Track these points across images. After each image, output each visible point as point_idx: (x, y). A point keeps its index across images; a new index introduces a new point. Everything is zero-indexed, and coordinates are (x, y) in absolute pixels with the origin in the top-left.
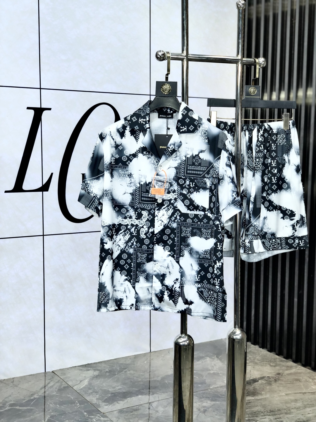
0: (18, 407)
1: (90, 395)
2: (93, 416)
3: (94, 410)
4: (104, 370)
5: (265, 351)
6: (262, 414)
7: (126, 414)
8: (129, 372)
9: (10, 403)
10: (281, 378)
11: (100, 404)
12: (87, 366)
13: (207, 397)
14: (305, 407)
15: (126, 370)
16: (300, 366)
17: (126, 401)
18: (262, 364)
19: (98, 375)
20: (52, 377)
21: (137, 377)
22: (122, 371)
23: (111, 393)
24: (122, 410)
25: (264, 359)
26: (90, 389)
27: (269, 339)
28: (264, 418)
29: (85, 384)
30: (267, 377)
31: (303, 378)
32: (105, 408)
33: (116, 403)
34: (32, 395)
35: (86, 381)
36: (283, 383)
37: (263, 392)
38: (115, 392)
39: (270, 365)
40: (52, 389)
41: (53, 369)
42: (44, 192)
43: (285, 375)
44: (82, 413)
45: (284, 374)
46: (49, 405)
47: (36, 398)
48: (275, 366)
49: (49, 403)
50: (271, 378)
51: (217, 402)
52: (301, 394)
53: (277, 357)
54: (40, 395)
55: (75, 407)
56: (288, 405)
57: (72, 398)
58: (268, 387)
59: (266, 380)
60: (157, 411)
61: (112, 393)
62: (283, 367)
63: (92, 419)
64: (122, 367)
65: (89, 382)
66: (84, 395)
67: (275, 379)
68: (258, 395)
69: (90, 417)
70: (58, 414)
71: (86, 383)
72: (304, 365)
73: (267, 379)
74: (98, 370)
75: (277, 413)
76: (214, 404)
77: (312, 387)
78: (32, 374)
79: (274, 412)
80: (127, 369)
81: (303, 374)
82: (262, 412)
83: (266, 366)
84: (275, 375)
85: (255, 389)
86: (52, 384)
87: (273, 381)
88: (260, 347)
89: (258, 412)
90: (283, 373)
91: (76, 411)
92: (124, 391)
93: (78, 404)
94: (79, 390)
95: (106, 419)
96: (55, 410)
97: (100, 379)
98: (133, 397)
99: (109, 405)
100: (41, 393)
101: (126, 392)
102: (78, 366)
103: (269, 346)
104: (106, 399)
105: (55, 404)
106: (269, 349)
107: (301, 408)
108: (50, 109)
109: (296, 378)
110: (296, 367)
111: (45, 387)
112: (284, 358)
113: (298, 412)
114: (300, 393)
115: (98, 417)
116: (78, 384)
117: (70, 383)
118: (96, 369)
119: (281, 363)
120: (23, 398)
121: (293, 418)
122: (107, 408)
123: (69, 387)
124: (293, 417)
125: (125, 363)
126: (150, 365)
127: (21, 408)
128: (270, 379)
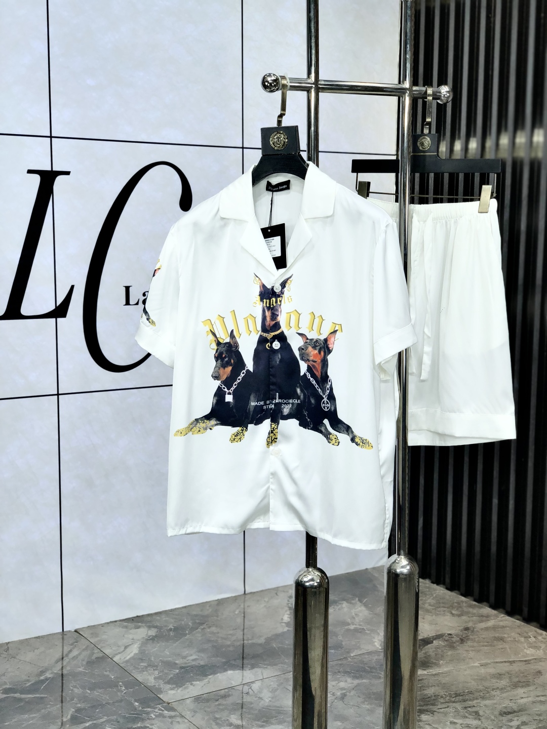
0: (17, 695)
1: (144, 671)
2: (149, 708)
3: (151, 698)
4: (165, 626)
5: (442, 589)
6: (442, 700)
7: (208, 704)
8: (208, 630)
9: (5, 687)
10: (471, 637)
11: (162, 686)
12: (137, 621)
13: (346, 672)
14: (515, 686)
15: (204, 626)
16: (503, 615)
17: (207, 680)
18: (437, 612)
19: (156, 636)
20: (75, 641)
21: (222, 638)
22: (197, 629)
23: (179, 666)
24: (200, 698)
25: (440, 604)
26: (142, 660)
27: (448, 569)
28: (445, 708)
29: (134, 652)
30: (446, 635)
31: (509, 635)
32: (170, 694)
33: (189, 685)
34: (42, 672)
35: (136, 646)
36: (475, 644)
37: (442, 662)
38: (186, 665)
39: (452, 613)
40: (75, 662)
41: (77, 627)
42: (58, 319)
43: (478, 631)
44: (132, 704)
45: (475, 630)
46: (72, 690)
47: (50, 678)
48: (459, 616)
49: (72, 686)
50: (455, 636)
51: (365, 681)
52: (508, 664)
53: (463, 598)
54: (55, 672)
55: (119, 693)
56: (487, 684)
57: (113, 677)
58: (450, 653)
60: (261, 698)
61: (182, 668)
62: (474, 617)
63: (148, 713)
64: (197, 621)
65: (140, 648)
66: (134, 671)
67: (460, 639)
68: (432, 667)
69: (145, 709)
70: (89, 705)
71: (134, 650)
72: (510, 614)
73: (447, 638)
74: (156, 627)
75: (467, 697)
76: (358, 685)
77: (525, 650)
78: (40, 635)
79: (462, 695)
80: (206, 624)
81: (508, 628)
82: (442, 697)
83: (444, 615)
84: (461, 631)
85: (427, 656)
86: (75, 653)
87: (457, 641)
88: (433, 582)
89: (435, 696)
90: (474, 628)
91: (121, 701)
92: (202, 663)
93: (123, 688)
94: (124, 662)
95: (172, 713)
96: (84, 699)
97: (158, 643)
98: (218, 674)
99: (176, 689)
100: (57, 669)
101: (206, 665)
102: (121, 621)
103: (448, 580)
104: (171, 678)
105: (83, 687)
106: (449, 587)
107: (509, 689)
108: (68, 173)
109: (497, 635)
110: (497, 616)
111: (63, 658)
112: (475, 600)
113: (504, 695)
114: (505, 662)
115: (159, 710)
116: (122, 652)
117: (108, 651)
118: (151, 624)
119: (471, 610)
120: (24, 677)
121: (495, 706)
122: (174, 694)
123: (105, 658)
124: (496, 704)
125: (200, 613)
126: (244, 616)
127: (23, 696)
128: (453, 637)
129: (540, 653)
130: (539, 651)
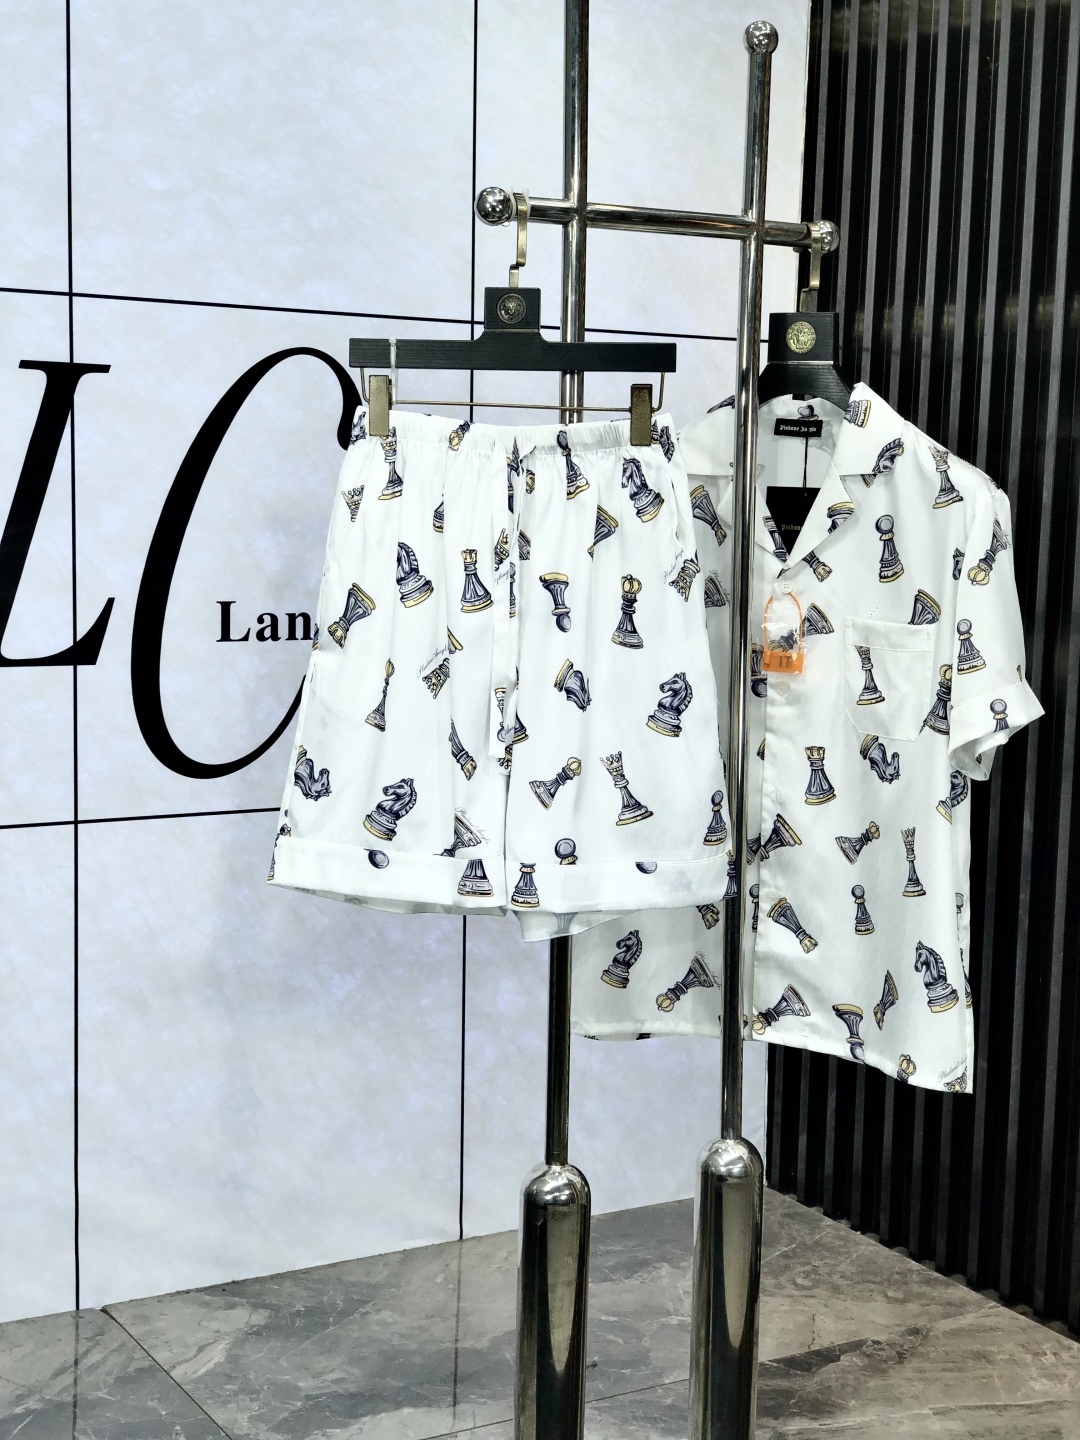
1: (230, 1402)
4: (290, 1304)
5: (872, 1242)
8: (376, 1317)
10: (921, 1349)
11: (262, 1436)
12: (231, 1292)
13: (646, 1419)
15: (369, 1307)
16: (993, 1303)
17: (356, 1427)
18: (857, 1294)
19: (266, 1327)
20: (98, 1331)
21: (402, 1336)
22: (353, 1313)
23: (303, 1394)
25: (867, 1273)
26: (230, 1378)
27: (885, 1201)
29: (216, 1360)
30: (870, 1342)
31: (1003, 1348)
34: (20, 1399)
35: (221, 1346)
36: (927, 1366)
37: (853, 1402)
38: (316, 1392)
39: (886, 1296)
40: (93, 1376)
42: (79, 667)
43: (937, 1337)
45: (932, 1334)
47: (33, 1411)
48: (903, 1301)
50: (886, 1347)
52: (991, 1412)
53: (914, 1265)
57: (164, 1413)
58: (872, 1383)
59: (868, 1356)
61: (308, 1397)
62: (934, 1309)
64: (355, 1297)
65: (229, 1351)
66: (209, 1402)
67: (898, 1353)
68: (828, 1412)
71: (217, 1355)
72: (1008, 1301)
73: (869, 1351)
74: (265, 1306)
77: (1032, 1383)
78: (30, 1316)
80: (371, 1304)
81: (1000, 1333)
83: (871, 1299)
84: (902, 1335)
85: (824, 1389)
86: (95, 1357)
87: (890, 1358)
88: (854, 1228)
90: (930, 1330)
92: (353, 1388)
94: (192, 1381)
97: (269, 1342)
98: (383, 1415)
101: (361, 1394)
102: (198, 1290)
103: (884, 1225)
104: (284, 1419)
106: (886, 1238)
108: (105, 369)
109: (976, 1347)
110: (980, 1307)
112: (938, 1269)
114: (987, 1407)
116: (191, 1359)
117: (162, 1356)
118: (259, 1301)
119: (926, 1289)
123: (155, 1369)
125: (365, 1279)
126: (459, 1285)
128: (883, 1350)
129: (1062, 1390)
130: (1061, 1383)
